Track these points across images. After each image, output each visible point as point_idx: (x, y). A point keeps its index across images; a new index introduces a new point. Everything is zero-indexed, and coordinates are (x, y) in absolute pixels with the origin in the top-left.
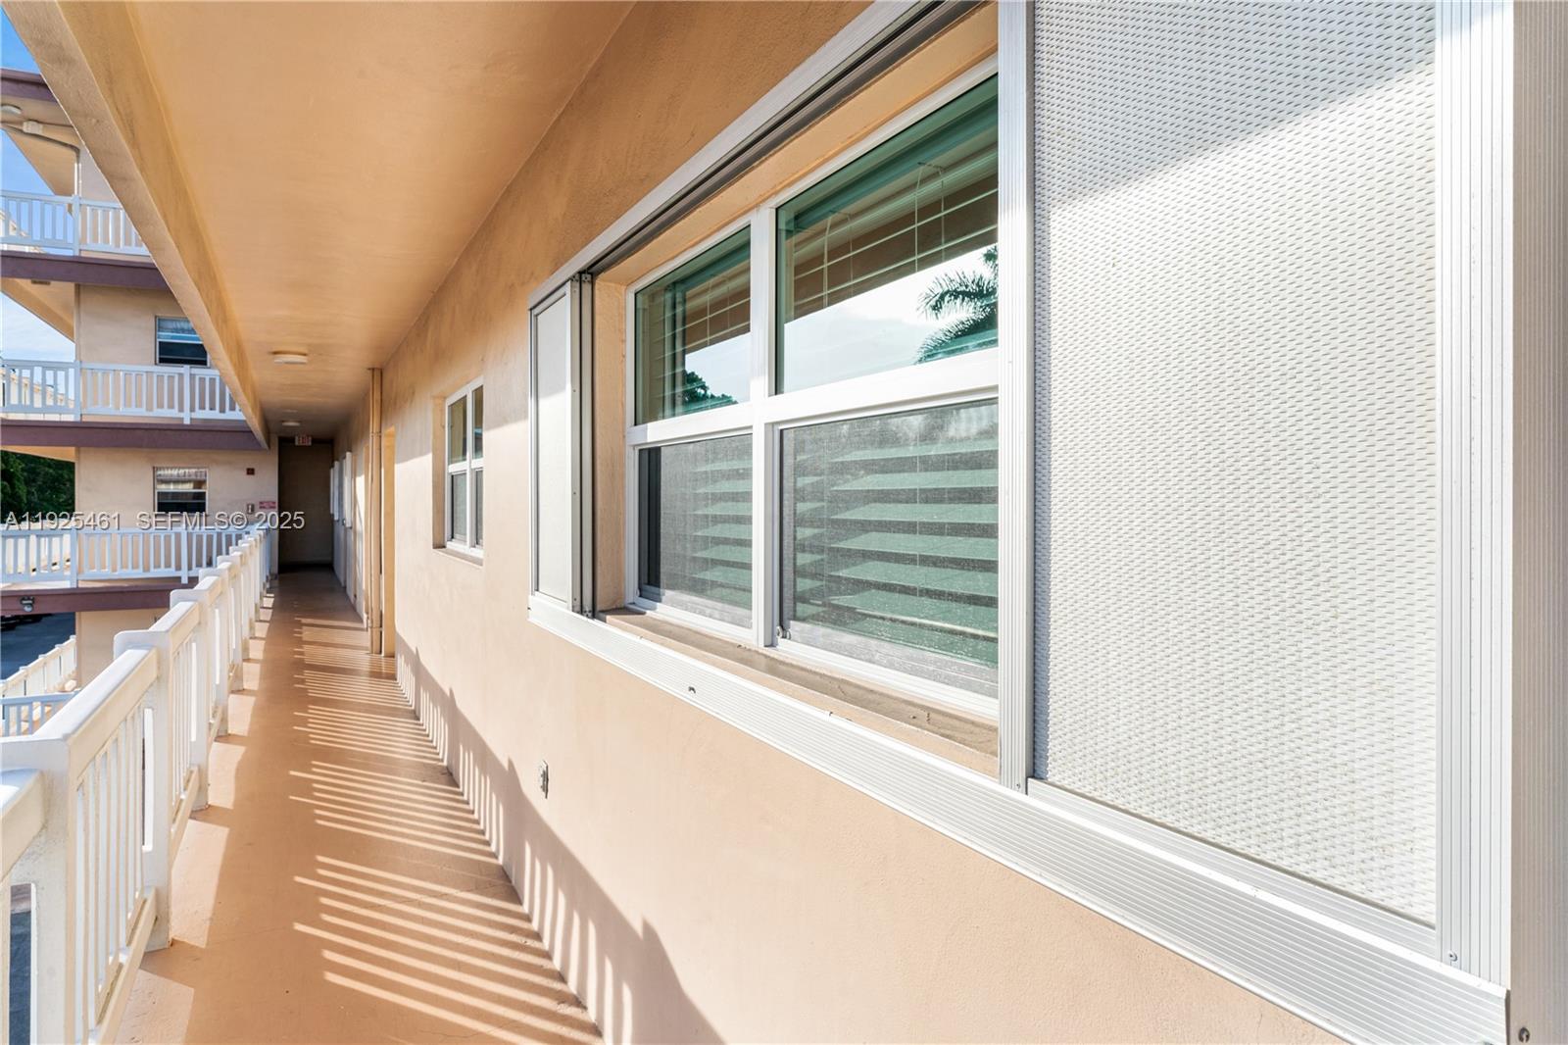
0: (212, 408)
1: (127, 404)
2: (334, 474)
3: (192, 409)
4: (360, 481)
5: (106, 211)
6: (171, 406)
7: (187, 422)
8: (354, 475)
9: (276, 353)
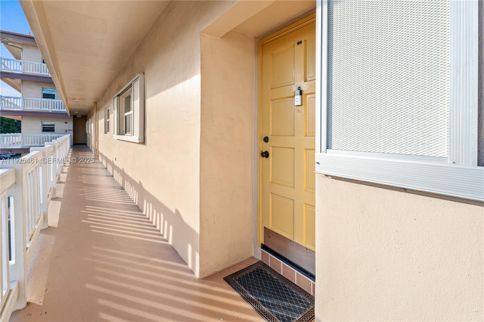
0: (57, 108)
1: (35, 107)
2: (87, 123)
3: (52, 109)
4: (92, 124)
5: (30, 64)
6: (46, 108)
7: (50, 111)
8: (91, 123)
9: (74, 99)
